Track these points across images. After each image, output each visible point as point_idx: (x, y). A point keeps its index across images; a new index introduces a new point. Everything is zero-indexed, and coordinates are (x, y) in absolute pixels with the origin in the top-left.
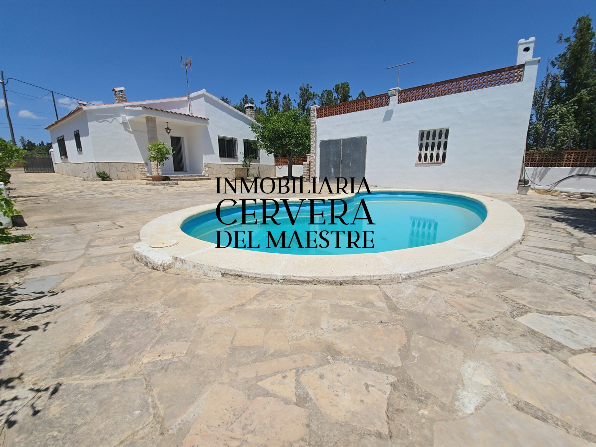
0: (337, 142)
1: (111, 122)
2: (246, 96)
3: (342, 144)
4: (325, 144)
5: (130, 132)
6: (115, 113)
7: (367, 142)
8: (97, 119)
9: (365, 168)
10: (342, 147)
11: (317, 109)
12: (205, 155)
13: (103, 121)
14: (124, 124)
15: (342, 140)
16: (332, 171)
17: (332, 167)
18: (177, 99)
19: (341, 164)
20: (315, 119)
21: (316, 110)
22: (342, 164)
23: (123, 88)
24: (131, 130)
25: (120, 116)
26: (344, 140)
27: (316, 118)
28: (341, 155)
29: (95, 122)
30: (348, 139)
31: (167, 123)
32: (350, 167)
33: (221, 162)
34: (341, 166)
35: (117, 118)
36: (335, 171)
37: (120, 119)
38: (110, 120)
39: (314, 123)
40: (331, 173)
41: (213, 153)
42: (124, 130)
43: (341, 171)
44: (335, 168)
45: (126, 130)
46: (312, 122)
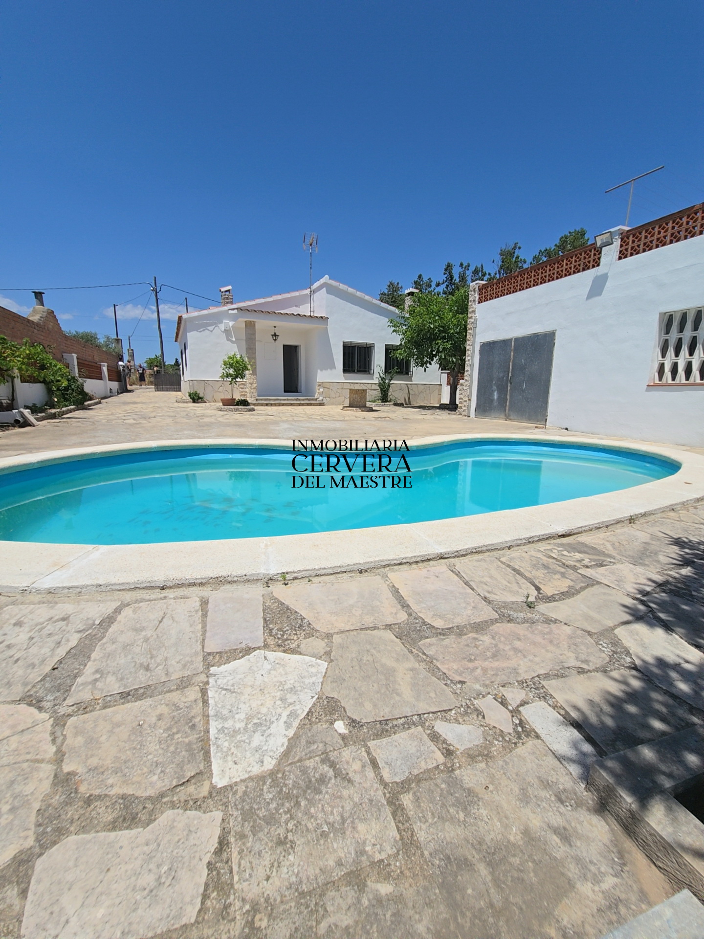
0: (505, 343)
1: (212, 331)
2: (420, 276)
3: (513, 348)
4: (488, 348)
5: (232, 342)
6: (216, 319)
7: (556, 341)
8: (197, 328)
9: (548, 392)
10: (512, 353)
11: (479, 287)
12: (321, 370)
13: (204, 330)
14: (227, 332)
15: (513, 340)
16: (496, 397)
17: (495, 390)
18: (297, 294)
19: (509, 385)
20: (475, 304)
21: (477, 289)
22: (511, 383)
23: (229, 288)
24: (234, 339)
25: (222, 322)
26: (517, 339)
27: (477, 302)
28: (511, 368)
29: (195, 332)
30: (523, 338)
31: (275, 327)
32: (523, 391)
33: (345, 379)
34: (509, 388)
35: (219, 325)
36: (499, 397)
37: (222, 327)
38: (211, 328)
39: (474, 312)
40: (492, 401)
41: (333, 366)
42: (225, 339)
43: (508, 397)
44: (499, 393)
45: (228, 340)
46: (470, 310)
